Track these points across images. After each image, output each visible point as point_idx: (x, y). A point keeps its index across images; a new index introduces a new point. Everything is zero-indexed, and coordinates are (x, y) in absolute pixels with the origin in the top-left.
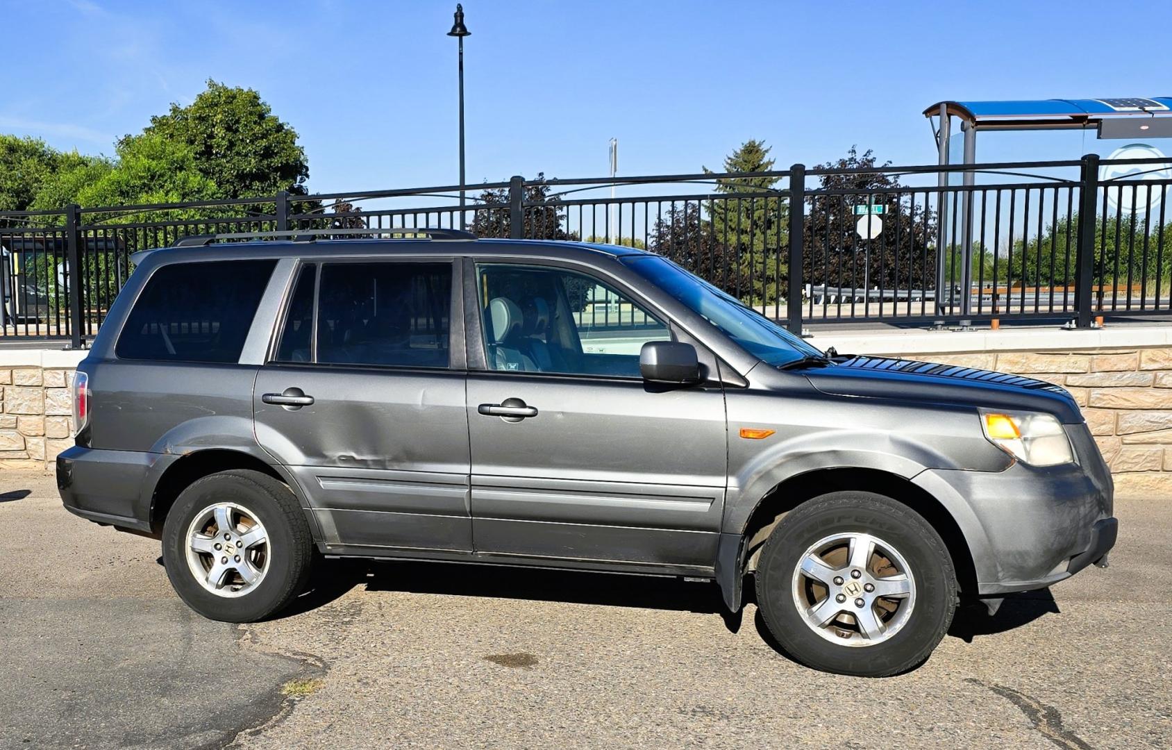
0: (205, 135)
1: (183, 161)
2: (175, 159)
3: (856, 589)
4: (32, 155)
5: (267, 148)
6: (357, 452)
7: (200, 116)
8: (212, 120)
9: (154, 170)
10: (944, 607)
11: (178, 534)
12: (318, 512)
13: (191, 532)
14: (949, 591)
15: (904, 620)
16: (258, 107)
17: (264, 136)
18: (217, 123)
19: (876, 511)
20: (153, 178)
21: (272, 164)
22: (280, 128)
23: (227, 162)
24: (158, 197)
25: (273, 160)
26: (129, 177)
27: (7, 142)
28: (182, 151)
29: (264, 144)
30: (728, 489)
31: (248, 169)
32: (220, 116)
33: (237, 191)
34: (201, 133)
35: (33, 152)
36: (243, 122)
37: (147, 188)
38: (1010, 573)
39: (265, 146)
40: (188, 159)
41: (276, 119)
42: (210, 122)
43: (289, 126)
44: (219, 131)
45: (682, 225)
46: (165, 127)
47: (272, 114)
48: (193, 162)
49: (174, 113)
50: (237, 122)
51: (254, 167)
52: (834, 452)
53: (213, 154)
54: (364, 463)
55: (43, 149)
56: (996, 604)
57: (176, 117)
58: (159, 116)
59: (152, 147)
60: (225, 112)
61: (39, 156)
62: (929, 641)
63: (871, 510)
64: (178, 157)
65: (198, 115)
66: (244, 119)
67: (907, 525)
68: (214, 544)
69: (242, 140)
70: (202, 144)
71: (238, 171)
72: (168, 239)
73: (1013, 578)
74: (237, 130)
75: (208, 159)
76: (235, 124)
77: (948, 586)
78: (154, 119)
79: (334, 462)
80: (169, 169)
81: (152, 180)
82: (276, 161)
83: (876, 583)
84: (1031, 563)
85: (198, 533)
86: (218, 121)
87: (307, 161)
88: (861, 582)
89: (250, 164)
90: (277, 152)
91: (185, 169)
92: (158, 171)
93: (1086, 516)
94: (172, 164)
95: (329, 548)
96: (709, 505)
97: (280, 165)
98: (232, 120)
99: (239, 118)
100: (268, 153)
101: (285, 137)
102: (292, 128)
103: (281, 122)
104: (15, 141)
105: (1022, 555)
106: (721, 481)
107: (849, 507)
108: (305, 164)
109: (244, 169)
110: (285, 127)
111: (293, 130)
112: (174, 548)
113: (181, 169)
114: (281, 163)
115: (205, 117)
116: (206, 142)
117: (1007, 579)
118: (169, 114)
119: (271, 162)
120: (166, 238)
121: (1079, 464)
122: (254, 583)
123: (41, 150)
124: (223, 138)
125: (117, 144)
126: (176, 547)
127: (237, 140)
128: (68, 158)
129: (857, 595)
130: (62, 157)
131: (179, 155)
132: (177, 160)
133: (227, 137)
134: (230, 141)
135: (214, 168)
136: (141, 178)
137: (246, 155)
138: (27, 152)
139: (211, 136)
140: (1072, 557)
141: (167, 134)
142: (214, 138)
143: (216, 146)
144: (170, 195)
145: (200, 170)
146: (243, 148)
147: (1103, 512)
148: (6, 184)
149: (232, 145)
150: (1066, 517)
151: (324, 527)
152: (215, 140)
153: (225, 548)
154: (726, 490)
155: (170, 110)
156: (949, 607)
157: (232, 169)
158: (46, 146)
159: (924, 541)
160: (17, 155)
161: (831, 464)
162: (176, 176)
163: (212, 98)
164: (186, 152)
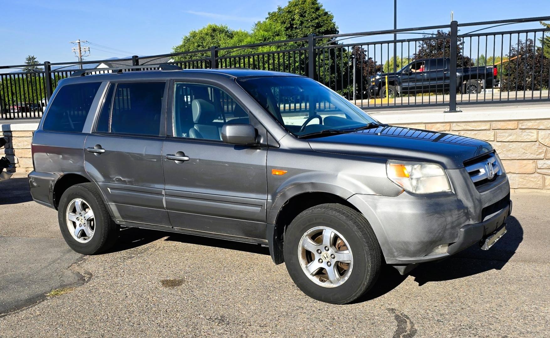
0: (291, 19)
1: (279, 32)
2: (275, 31)
3: (327, 257)
4: (222, 32)
5: (318, 24)
6: (122, 177)
7: (289, 11)
8: (294, 12)
9: (265, 36)
10: (365, 269)
11: (62, 212)
12: (110, 205)
13: (68, 211)
14: (368, 261)
15: (348, 275)
16: (316, 5)
17: (317, 18)
18: (296, 13)
19: (332, 216)
20: (265, 40)
21: (321, 31)
22: (326, 14)
23: (300, 31)
24: (266, 48)
25: (321, 29)
26: (255, 40)
27: (212, 27)
28: (279, 27)
29: (316, 22)
30: (268, 200)
31: (309, 34)
32: (297, 10)
33: (304, 44)
34: (289, 19)
35: (222, 31)
36: (308, 12)
37: (262, 45)
38: (401, 253)
39: (317, 22)
40: (281, 31)
41: (324, 10)
42: (293, 13)
43: (330, 12)
44: (297, 17)
45: (524, 50)
46: (273, 17)
47: (323, 8)
48: (283, 32)
49: (279, 10)
50: (305, 12)
51: (311, 32)
52: (312, 183)
53: (294, 28)
54: (124, 182)
55: (228, 29)
56: (402, 269)
57: (280, 11)
58: (271, 12)
59: (266, 26)
60: (300, 8)
61: (225, 33)
62: (359, 288)
63: (330, 215)
64: (277, 30)
65: (288, 10)
66: (308, 11)
67: (347, 224)
68: (76, 218)
69: (307, 20)
70: (289, 23)
71: (304, 35)
72: (270, 67)
73: (404, 256)
74: (305, 16)
75: (292, 30)
76: (304, 13)
77: (367, 259)
78: (269, 14)
79: (114, 181)
80: (273, 36)
81: (265, 42)
82: (322, 29)
83: (336, 254)
84: (412, 248)
85: (71, 212)
86: (297, 13)
87: (338, 28)
88: (329, 252)
89: (310, 31)
90: (323, 25)
91: (280, 35)
92: (267, 37)
93: (453, 223)
94: (274, 33)
95: (118, 222)
96: (260, 209)
97: (324, 31)
98: (303, 11)
99: (306, 11)
100: (318, 26)
101: (327, 18)
102: (332, 13)
103: (326, 11)
104: (215, 26)
105: (406, 243)
106: (265, 197)
107: (320, 213)
108: (337, 30)
109: (307, 34)
110: (329, 13)
111: (332, 14)
112: (61, 218)
113: (278, 35)
114: (325, 30)
115: (291, 11)
116: (290, 22)
117: (401, 256)
118: (277, 10)
119: (320, 30)
120: (269, 66)
121: (454, 193)
122: (90, 237)
123: (226, 30)
124: (298, 20)
125: (254, 25)
126: (62, 218)
127: (305, 21)
128: (238, 33)
129: (328, 260)
130: (235, 32)
131: (277, 29)
132: (276, 31)
133: (300, 20)
134: (301, 21)
135: (294, 34)
136: (260, 40)
137: (309, 27)
138: (220, 31)
139: (293, 20)
140: (450, 244)
141: (274, 20)
142: (295, 20)
143: (295, 24)
144: (272, 47)
145: (287, 35)
146: (307, 24)
147: (471, 219)
148: (211, 45)
149: (302, 23)
150: (436, 223)
151: (114, 212)
152: (295, 21)
153: (80, 220)
154: (267, 201)
155: (277, 9)
156: (368, 270)
157: (301, 34)
158: (228, 28)
159: (355, 233)
160: (216, 32)
161: (310, 190)
162: (275, 38)
163: (296, 2)
164: (280, 27)
